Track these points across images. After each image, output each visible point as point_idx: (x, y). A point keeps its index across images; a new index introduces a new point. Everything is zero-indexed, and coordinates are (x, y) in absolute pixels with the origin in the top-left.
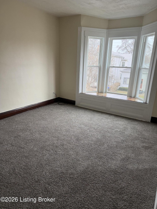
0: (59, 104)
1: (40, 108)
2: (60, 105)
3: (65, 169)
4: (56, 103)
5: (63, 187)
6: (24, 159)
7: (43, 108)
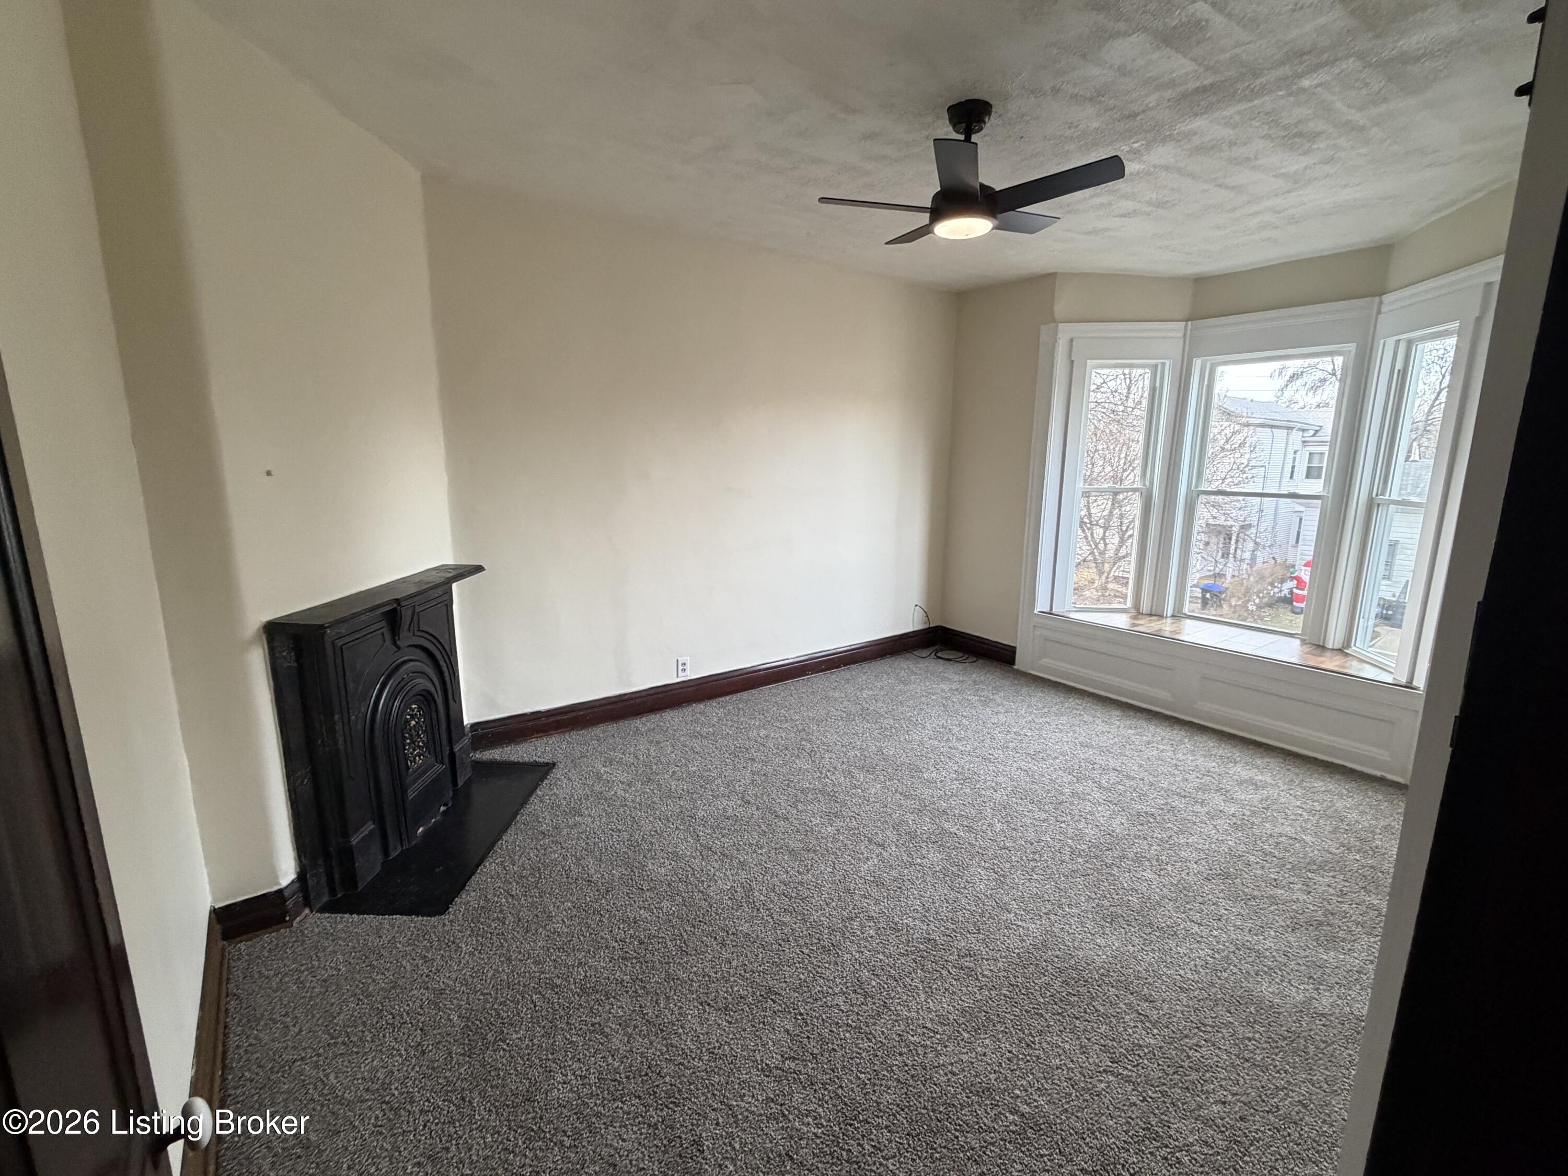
0: (939, 654)
1: (855, 669)
2: (941, 661)
3: (942, 929)
4: (925, 653)
5: (929, 995)
6: (786, 858)
7: (866, 666)
